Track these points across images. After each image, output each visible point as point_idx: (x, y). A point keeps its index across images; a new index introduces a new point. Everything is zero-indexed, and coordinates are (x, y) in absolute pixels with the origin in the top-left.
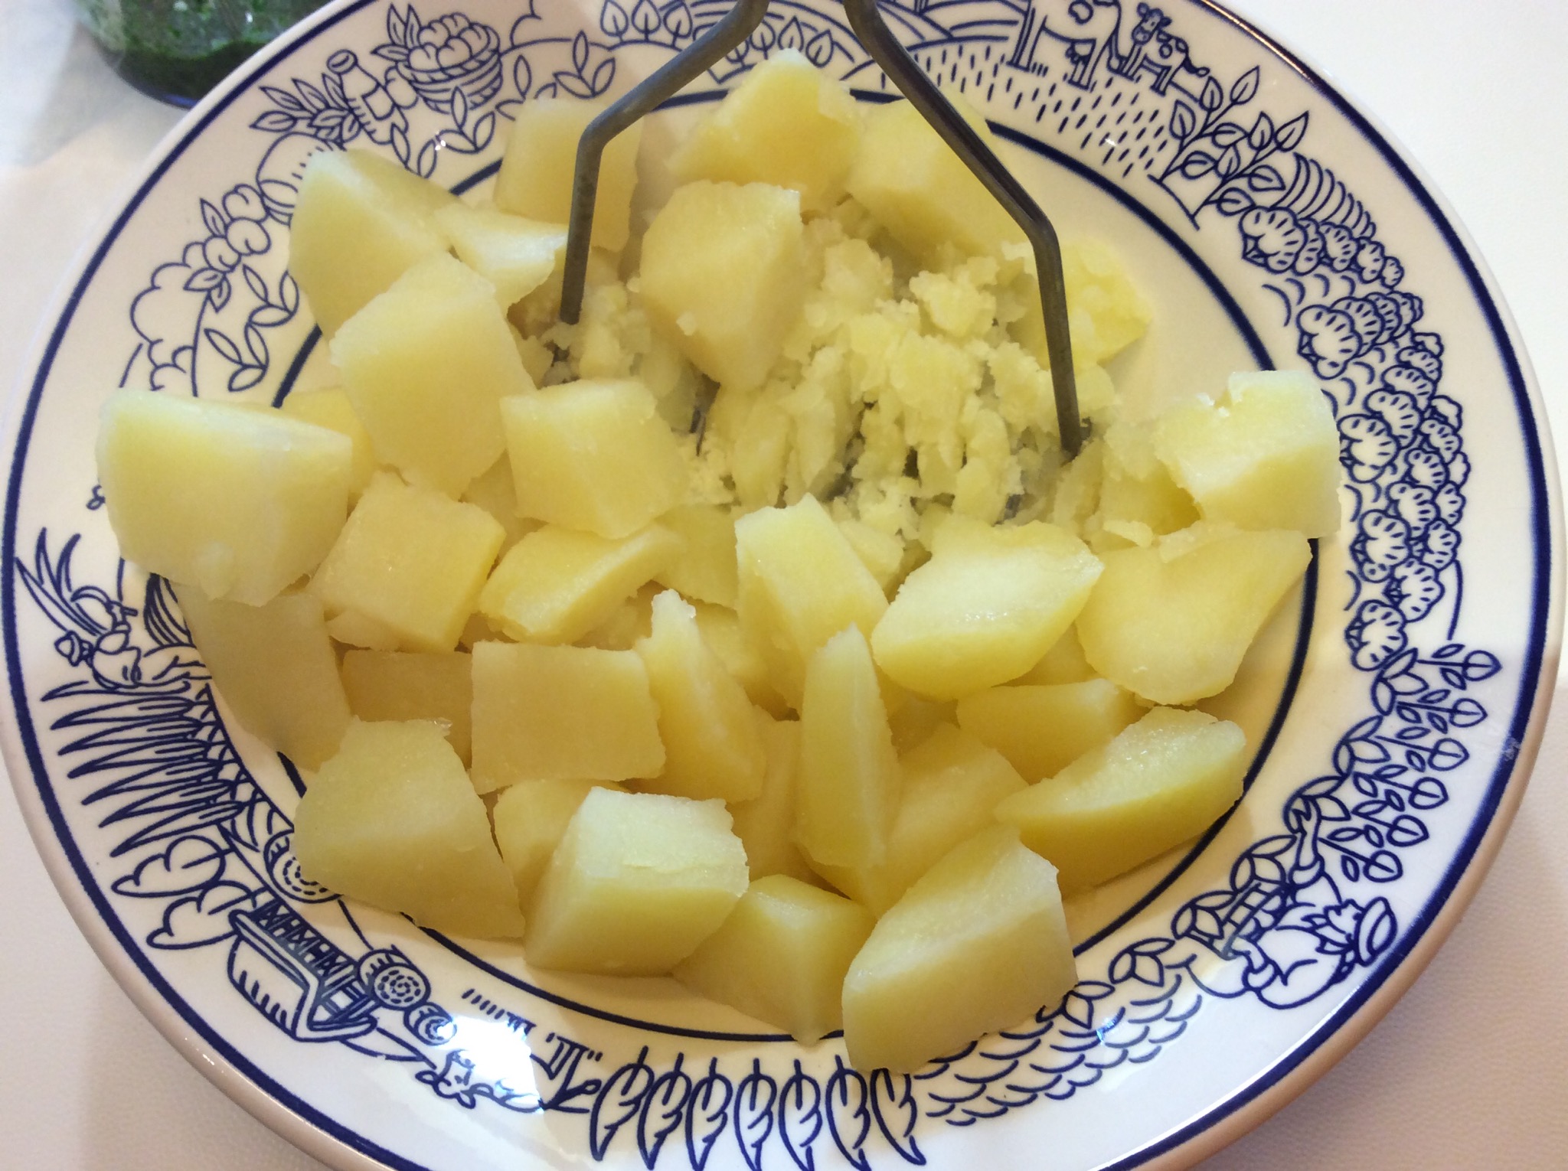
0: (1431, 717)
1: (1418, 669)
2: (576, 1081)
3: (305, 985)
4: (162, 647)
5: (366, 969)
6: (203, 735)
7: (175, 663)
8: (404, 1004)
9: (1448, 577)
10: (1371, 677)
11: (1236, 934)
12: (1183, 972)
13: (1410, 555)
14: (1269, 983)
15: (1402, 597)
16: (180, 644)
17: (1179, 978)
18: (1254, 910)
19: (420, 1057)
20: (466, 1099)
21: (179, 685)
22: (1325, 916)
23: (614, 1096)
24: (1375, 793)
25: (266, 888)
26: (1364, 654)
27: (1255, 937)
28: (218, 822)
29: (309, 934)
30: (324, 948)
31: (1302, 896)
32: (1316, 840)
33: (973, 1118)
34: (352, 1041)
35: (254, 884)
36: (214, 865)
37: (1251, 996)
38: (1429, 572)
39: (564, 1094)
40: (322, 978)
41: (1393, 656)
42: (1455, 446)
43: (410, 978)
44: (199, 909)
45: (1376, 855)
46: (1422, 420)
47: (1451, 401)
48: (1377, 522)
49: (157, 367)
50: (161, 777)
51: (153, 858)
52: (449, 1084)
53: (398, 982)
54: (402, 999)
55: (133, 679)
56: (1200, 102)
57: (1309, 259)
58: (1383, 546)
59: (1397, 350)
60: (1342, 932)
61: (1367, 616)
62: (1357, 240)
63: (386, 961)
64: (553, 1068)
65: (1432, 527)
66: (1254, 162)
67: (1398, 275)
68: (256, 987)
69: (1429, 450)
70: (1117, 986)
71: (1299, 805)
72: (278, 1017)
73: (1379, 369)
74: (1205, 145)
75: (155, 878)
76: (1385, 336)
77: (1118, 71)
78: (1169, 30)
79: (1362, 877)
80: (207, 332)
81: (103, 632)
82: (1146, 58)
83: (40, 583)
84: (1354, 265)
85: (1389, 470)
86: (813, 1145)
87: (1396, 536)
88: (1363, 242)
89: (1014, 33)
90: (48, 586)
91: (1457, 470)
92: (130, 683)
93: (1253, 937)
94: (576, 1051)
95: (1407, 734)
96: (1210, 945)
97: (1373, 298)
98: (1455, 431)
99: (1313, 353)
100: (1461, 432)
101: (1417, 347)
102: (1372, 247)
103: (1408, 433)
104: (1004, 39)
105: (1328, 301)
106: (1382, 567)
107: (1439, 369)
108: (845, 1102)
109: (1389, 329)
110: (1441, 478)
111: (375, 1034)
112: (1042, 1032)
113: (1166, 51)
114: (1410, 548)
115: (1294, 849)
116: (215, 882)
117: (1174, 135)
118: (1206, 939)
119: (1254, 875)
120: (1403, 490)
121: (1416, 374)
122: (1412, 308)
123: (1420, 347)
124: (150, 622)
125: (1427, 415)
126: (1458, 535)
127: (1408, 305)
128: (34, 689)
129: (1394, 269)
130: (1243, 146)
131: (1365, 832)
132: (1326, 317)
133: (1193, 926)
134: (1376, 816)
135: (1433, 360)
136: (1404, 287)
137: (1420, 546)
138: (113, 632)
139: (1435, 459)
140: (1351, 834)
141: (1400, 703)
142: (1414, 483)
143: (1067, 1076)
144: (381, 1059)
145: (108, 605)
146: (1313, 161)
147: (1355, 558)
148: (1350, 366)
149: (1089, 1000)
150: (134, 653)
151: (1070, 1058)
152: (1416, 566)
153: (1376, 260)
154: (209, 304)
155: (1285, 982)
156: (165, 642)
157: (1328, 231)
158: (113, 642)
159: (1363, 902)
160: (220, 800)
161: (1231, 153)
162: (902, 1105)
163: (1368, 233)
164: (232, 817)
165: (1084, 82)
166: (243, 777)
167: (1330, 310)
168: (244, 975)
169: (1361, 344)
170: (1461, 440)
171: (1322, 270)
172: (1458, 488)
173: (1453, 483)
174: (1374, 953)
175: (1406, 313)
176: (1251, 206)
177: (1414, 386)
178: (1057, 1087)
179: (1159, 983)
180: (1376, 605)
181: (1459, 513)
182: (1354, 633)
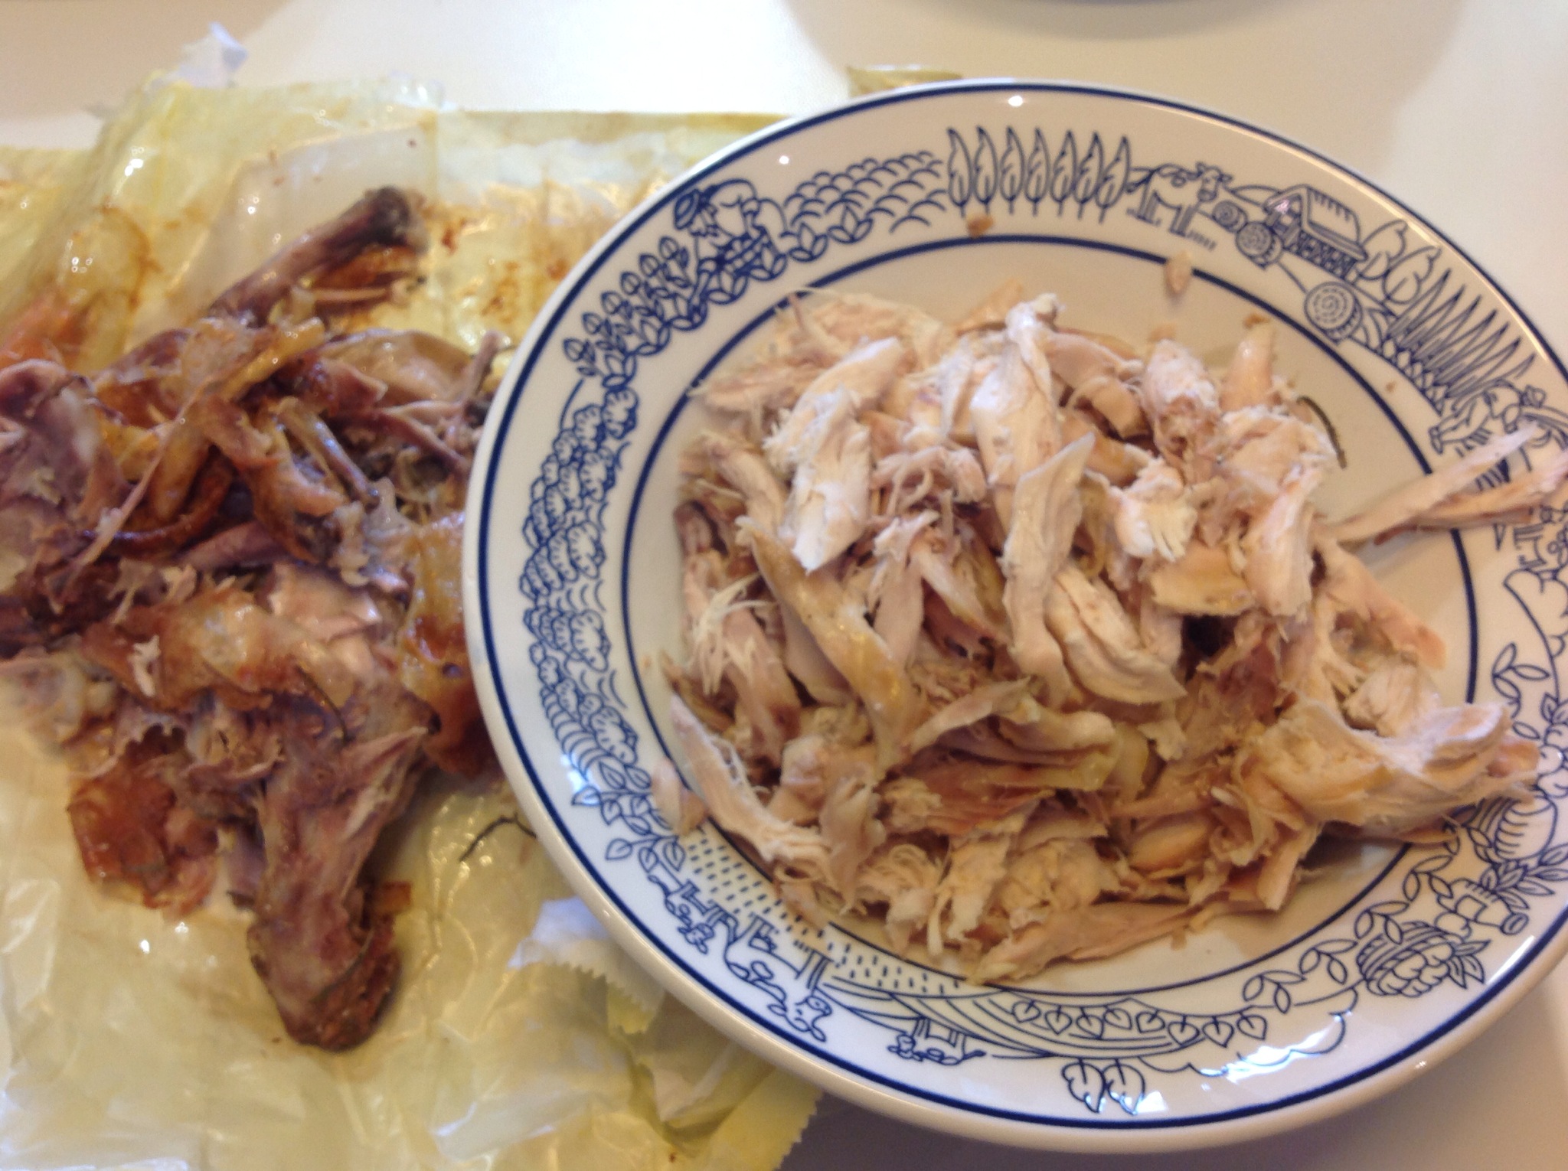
0: (610, 333)
1: (606, 372)
2: (1141, 190)
3: (1312, 224)
4: (1481, 428)
6: (1430, 378)
7: (1467, 421)
8: (1249, 228)
9: (569, 423)
10: (630, 384)
11: (755, 242)
12: (790, 229)
13: (584, 453)
14: (748, 200)
15: (597, 427)
16: (1470, 437)
17: (792, 225)
18: (740, 256)
19: (1233, 192)
20: (1202, 169)
21: (1459, 406)
22: (707, 232)
23: (1118, 183)
24: (656, 303)
25: (1353, 284)
26: (630, 403)
27: (745, 237)
28: (1398, 319)
29: (1318, 260)
30: (1306, 254)
31: (715, 252)
32: (696, 288)
33: (919, 156)
35: (1362, 284)
36: (1390, 288)
37: (760, 197)
38: (579, 434)
39: (1146, 181)
40: (1302, 232)
41: (616, 390)
42: (535, 507)
43: (1249, 248)
44: (1387, 254)
45: (669, 259)
47: (527, 539)
48: (595, 491)
50: (1443, 335)
51: (1427, 276)
52: (1213, 177)
53: (1256, 243)
54: (1251, 231)
55: (1488, 396)
56: (657, 861)
57: (590, 703)
58: (597, 472)
59: (549, 598)
60: (702, 217)
61: (620, 429)
62: (554, 692)
63: (1267, 256)
64: (1155, 200)
65: (566, 463)
66: (620, 795)
67: (534, 649)
68: (1338, 213)
69: (550, 517)
70: (825, 232)
71: (697, 318)
72: (1320, 197)
73: (562, 594)
74: (657, 829)
75: (1419, 264)
76: (554, 614)
77: (727, 915)
78: (681, 924)
79: (681, 248)
80: (1547, 675)
82: (703, 914)
84: (561, 679)
85: (577, 522)
86: (1005, 148)
87: (585, 472)
88: (552, 689)
89: (826, 978)
91: (540, 490)
92: (1489, 392)
93: (747, 236)
94: (1142, 215)
95: (626, 331)
96: (771, 242)
97: (553, 645)
98: (531, 518)
99: (601, 637)
100: (528, 514)
101: (536, 592)
102: (546, 680)
103: (558, 538)
104: (837, 978)
105: (583, 666)
106: (601, 457)
107: (527, 567)
108: (987, 178)
109: (550, 617)
110: (549, 492)
111: (1262, 202)
112: (872, 211)
113: (684, 910)
114: (582, 457)
115: (709, 288)
116: (1386, 274)
117: (682, 850)
118: (771, 247)
119: (735, 280)
120: (574, 501)
121: (542, 574)
122: (531, 620)
123: (534, 590)
125: (544, 541)
126: (554, 446)
127: (533, 624)
128: (1542, 357)
129: (535, 656)
130: (627, 811)
131: (670, 278)
132: (587, 655)
133: (776, 259)
134: (660, 285)
135: (529, 575)
136: (532, 640)
137: (578, 455)
139: (549, 508)
140: (677, 281)
141: (623, 355)
142: (566, 501)
143: (865, 175)
144: (1255, 184)
147: (614, 474)
148: (580, 611)
149: (841, 228)
151: (861, 187)
152: (583, 443)
153: (545, 670)
154: (1555, 697)
157: (574, 713)
158: (1512, 415)
159: (686, 232)
160: (1402, 336)
161: (637, 812)
162: (956, 172)
163: (545, 692)
164: (1391, 327)
165: (759, 924)
166: (1394, 360)
167: (584, 659)
168: (1347, 218)
169: (570, 620)
170: (530, 509)
171: (583, 690)
172: (543, 478)
173: (544, 483)
174: (690, 196)
175: (536, 619)
176: (626, 766)
177: (545, 566)
178: (872, 168)
179: (803, 225)
180: (613, 433)
181: (548, 460)
182: (630, 422)
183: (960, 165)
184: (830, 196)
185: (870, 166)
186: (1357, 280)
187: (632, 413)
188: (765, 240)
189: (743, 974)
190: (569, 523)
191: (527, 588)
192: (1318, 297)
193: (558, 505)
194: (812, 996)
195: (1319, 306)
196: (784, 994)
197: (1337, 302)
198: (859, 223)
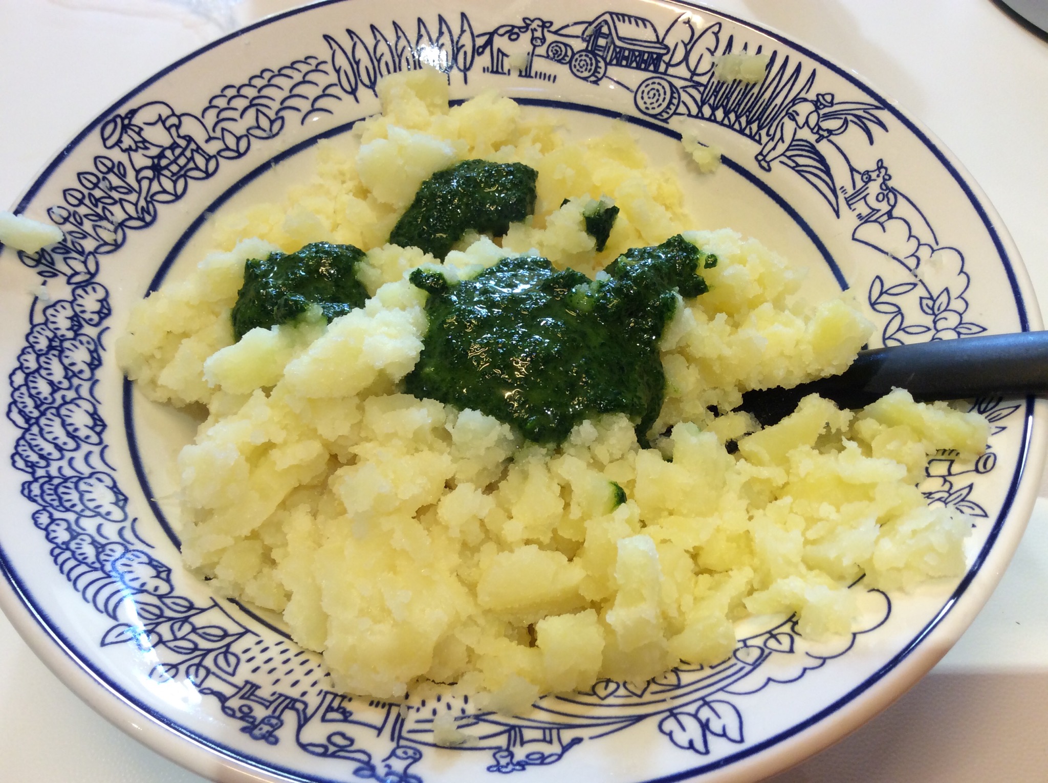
1: (69, 272)
2: (488, 50)
3: (620, 38)
5: (602, 64)
6: (743, 120)
7: (782, 139)
8: (577, 56)
9: (39, 318)
10: (97, 279)
11: (185, 149)
12: (212, 135)
13: (62, 341)
14: (168, 117)
15: (71, 319)
17: (214, 131)
19: (556, 33)
20: (528, 22)
21: (772, 132)
22: (137, 147)
23: (469, 49)
24: (104, 208)
25: (665, 73)
26: (101, 294)
28: (706, 86)
29: (634, 65)
30: (624, 63)
31: (149, 162)
32: (140, 193)
33: (306, 61)
34: (586, 25)
35: (671, 71)
36: (692, 66)
37: (178, 112)
39: (489, 42)
40: (615, 46)
41: (83, 285)
42: (17, 394)
43: (582, 72)
44: (683, 42)
45: (107, 173)
46: (37, 419)
47: (14, 422)
48: (81, 372)
49: (919, 245)
51: (717, 47)
52: (538, 26)
53: (585, 67)
54: (579, 59)
55: (791, 114)
56: (208, 672)
57: (112, 550)
58: (79, 356)
59: (48, 469)
60: (129, 136)
61: (96, 318)
62: (68, 549)
63: (596, 74)
64: (500, 55)
65: (43, 352)
66: (158, 624)
67: (37, 515)
68: (637, 25)
69: (36, 399)
70: (245, 133)
71: (148, 218)
72: (621, 17)
73: (64, 463)
74: (204, 644)
75: (708, 41)
76: (56, 481)
77: (294, 701)
78: (243, 724)
79: (116, 163)
80: (917, 285)
81: (821, 119)
82: (267, 707)
83: (865, 110)
84: (74, 536)
85: (68, 399)
86: (374, 42)
87: (67, 357)
88: (64, 547)
89: (409, 725)
90: (861, 113)
91: (19, 378)
92: (790, 111)
93: (175, 145)
94: (495, 69)
95: (81, 236)
96: (198, 147)
97: (61, 508)
98: (15, 402)
99: (115, 492)
100: (11, 400)
101: (32, 466)
102: (56, 541)
103: (49, 415)
104: (418, 721)
105: (99, 520)
106: (81, 343)
107: (17, 446)
108: (367, 68)
109: (52, 485)
110: (31, 378)
111: (579, 33)
112: (280, 110)
113: (246, 710)
114: (61, 346)
115: (152, 191)
116: (686, 58)
117: (236, 656)
118: (200, 151)
119: (175, 182)
120: (60, 383)
121: (36, 449)
122: (30, 491)
123: (30, 464)
124: (808, 144)
125: (33, 421)
126: (27, 340)
127: (33, 494)
128: (822, 70)
129: (40, 521)
130: (167, 636)
131: (112, 188)
132: (101, 510)
133: (208, 161)
134: (105, 195)
135: (22, 453)
136: (34, 507)
138: (817, 124)
139: (33, 392)
140: (120, 190)
141: (82, 256)
142: (51, 383)
143: (265, 82)
144: (571, 22)
145: (830, 132)
146: (101, 612)
147: (99, 355)
148: (87, 475)
149: (259, 127)
150: (801, 126)
151: (265, 92)
152: (59, 333)
153: (54, 531)
154: (929, 296)
155: (160, 116)
156: (794, 143)
157: (93, 563)
159: (117, 149)
160: (713, 98)
161: (180, 634)
162: (340, 68)
163: (57, 551)
164: (702, 95)
165: (329, 698)
166: (713, 118)
167: (98, 514)
168: (645, 26)
169: (76, 483)
170: (12, 395)
171: (103, 541)
172: (21, 368)
173: (24, 372)
174: (114, 120)
175: (36, 489)
176: (160, 597)
177: (40, 441)
178: (268, 76)
179: (223, 129)
180: (89, 322)
181: (23, 352)
182: (105, 311)
183: (341, 61)
184: (240, 103)
185: (267, 75)
186: (666, 70)
187: (104, 302)
188: (193, 146)
189: (321, 750)
190: (59, 401)
191: (20, 463)
192: (643, 92)
193: (44, 388)
194: (398, 747)
195: (646, 99)
196: (369, 756)
197: (658, 91)
198: (272, 122)
